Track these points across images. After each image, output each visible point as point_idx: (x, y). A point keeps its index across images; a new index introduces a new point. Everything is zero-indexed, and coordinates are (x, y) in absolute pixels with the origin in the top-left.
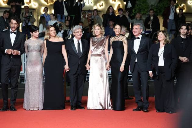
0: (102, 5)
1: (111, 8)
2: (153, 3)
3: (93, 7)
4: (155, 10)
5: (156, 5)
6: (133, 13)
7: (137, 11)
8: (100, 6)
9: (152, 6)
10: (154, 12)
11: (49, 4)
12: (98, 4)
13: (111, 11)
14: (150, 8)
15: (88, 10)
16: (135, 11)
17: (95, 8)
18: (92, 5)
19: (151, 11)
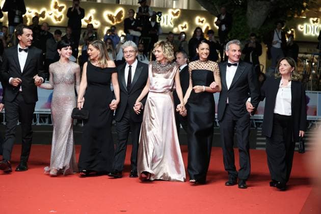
0: (185, 27)
1: (198, 30)
2: (255, 25)
3: (173, 29)
4: (257, 35)
5: (258, 28)
6: (228, 38)
7: (234, 35)
8: (183, 28)
9: (253, 29)
10: (256, 37)
11: (115, 24)
12: (180, 26)
13: (198, 34)
14: (251, 32)
15: (168, 32)
16: (231, 35)
17: (175, 30)
18: (172, 26)
19: (253, 38)
